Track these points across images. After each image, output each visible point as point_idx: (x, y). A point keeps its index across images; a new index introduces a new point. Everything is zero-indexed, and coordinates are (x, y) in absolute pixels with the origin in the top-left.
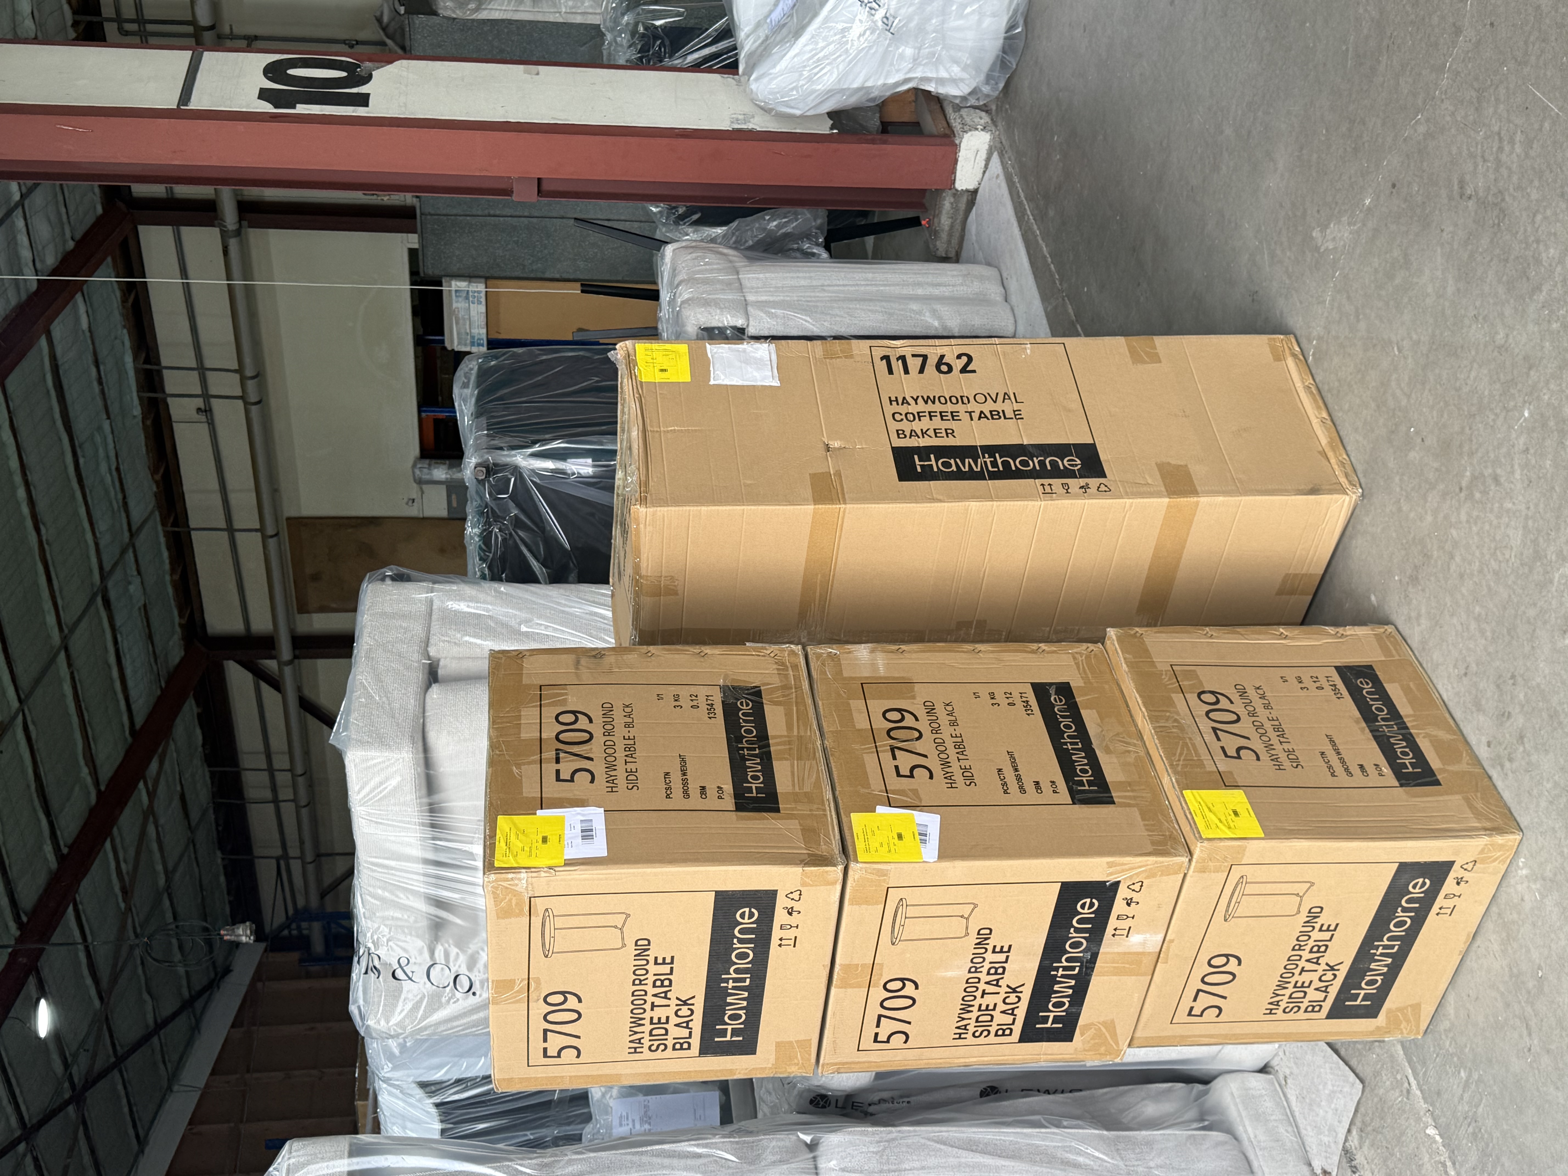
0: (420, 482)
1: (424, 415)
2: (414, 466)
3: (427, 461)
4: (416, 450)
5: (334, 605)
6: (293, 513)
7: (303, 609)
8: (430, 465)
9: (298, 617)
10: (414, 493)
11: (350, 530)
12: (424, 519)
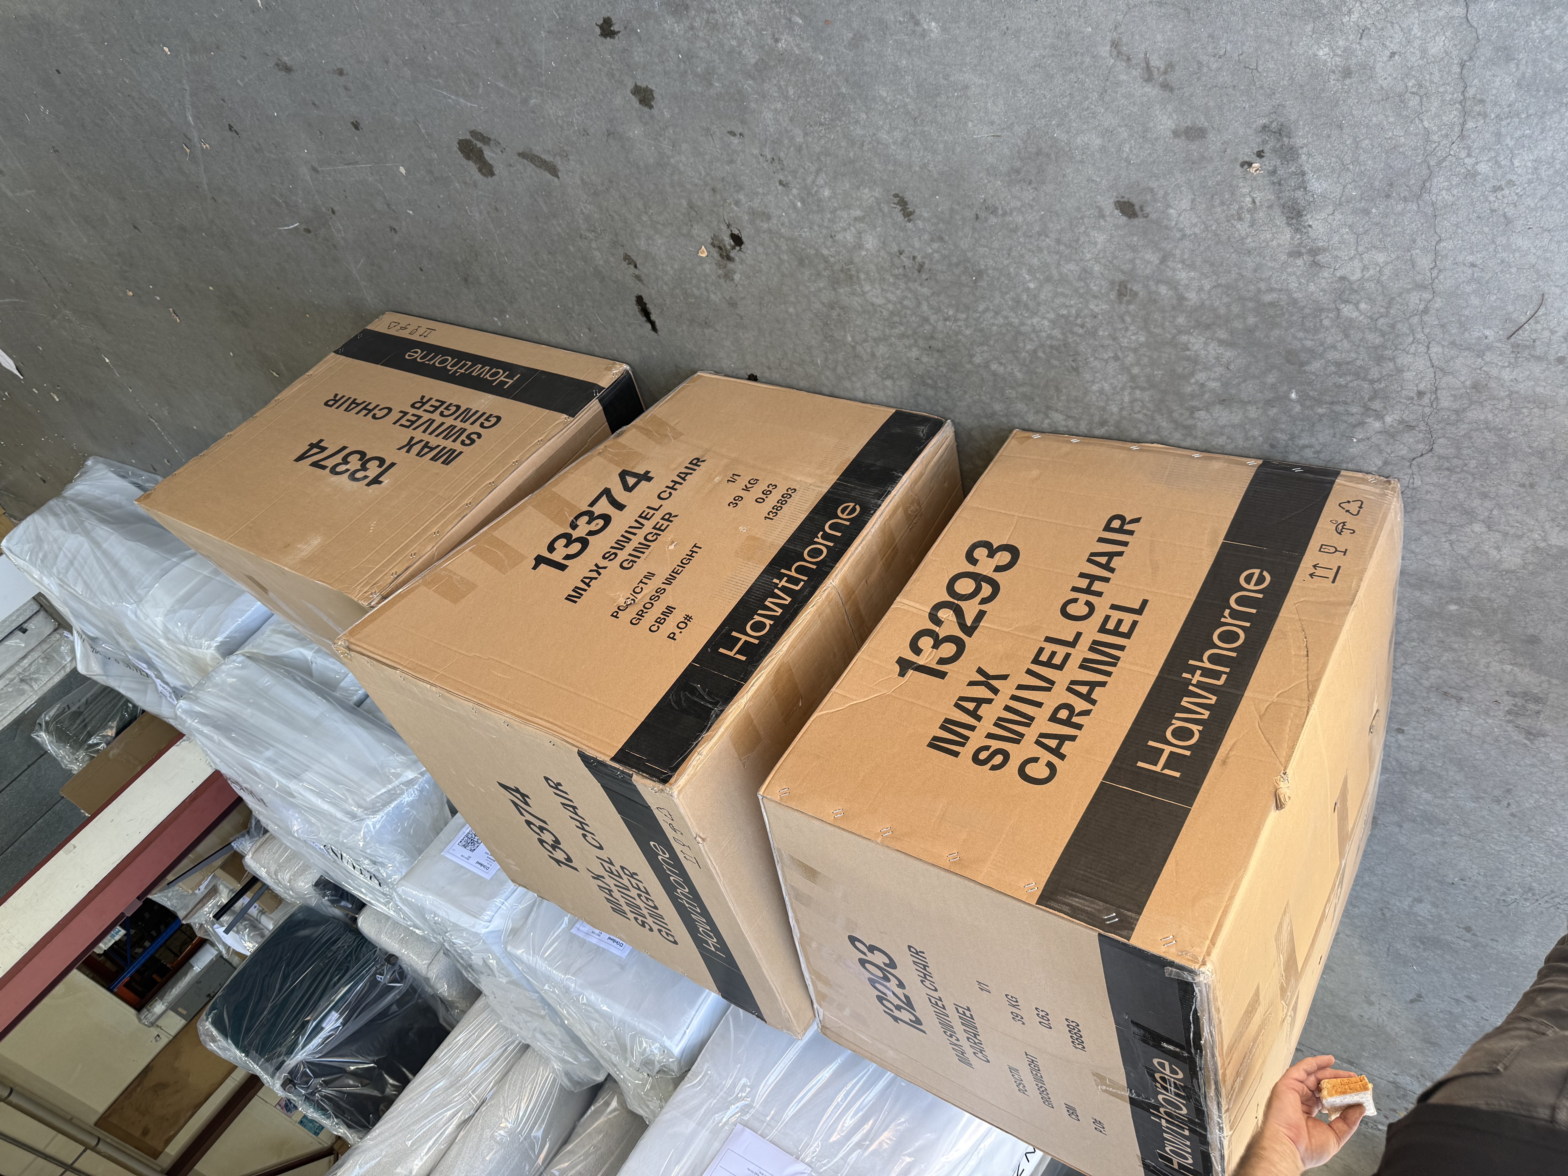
0: (152, 1024)
1: (116, 990)
2: (140, 1020)
3: (145, 1010)
4: (132, 1011)
5: (172, 1133)
6: (95, 1118)
7: (155, 1154)
8: (148, 1010)
9: (158, 1161)
10: (154, 1031)
11: (139, 1089)
12: (175, 1037)
